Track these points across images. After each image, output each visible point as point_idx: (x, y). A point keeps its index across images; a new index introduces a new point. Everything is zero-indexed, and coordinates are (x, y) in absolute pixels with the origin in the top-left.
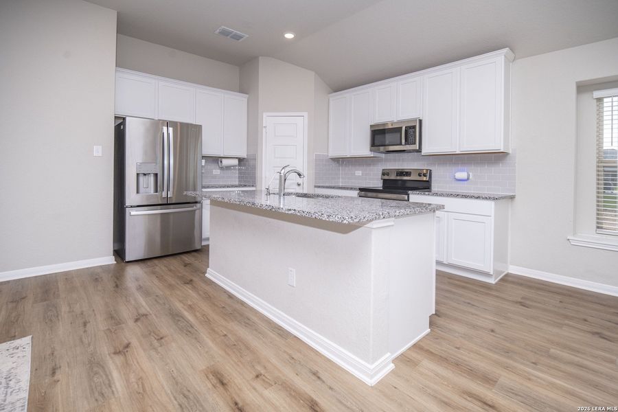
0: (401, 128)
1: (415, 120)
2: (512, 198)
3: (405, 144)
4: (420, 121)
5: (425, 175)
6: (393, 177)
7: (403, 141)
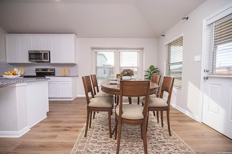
0: (42, 53)
1: (47, 51)
2: (78, 76)
3: (44, 59)
4: (49, 52)
5: (53, 70)
6: (40, 71)
7: (43, 58)
